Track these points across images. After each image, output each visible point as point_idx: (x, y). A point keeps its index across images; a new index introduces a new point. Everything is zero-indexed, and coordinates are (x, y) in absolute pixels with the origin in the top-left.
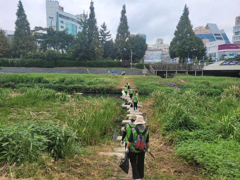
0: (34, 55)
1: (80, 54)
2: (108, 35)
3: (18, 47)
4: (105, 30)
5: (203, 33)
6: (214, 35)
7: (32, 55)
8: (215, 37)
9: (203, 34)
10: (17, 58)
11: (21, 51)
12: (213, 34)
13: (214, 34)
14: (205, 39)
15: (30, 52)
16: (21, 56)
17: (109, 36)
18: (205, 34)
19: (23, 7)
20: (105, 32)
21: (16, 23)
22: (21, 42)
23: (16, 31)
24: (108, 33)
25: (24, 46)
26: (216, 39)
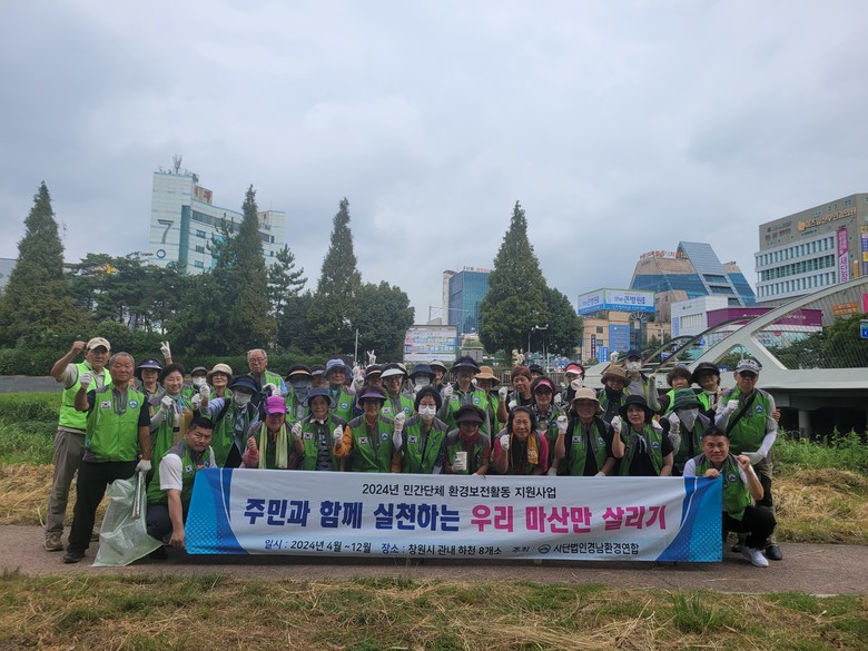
0: (59, 338)
1: (199, 338)
2: (294, 280)
3: (14, 314)
4: (286, 267)
5: (665, 273)
6: (703, 279)
7: (55, 338)
8: (707, 284)
9: (668, 275)
10: (7, 347)
11: (24, 325)
12: (700, 275)
13: (705, 275)
14: (674, 291)
15: (49, 331)
16: (21, 341)
17: (299, 282)
18: (674, 275)
19: (51, 203)
20: (288, 273)
21: (20, 248)
22: (27, 300)
23: (19, 267)
24: (294, 276)
25: (34, 312)
26: (709, 290)
